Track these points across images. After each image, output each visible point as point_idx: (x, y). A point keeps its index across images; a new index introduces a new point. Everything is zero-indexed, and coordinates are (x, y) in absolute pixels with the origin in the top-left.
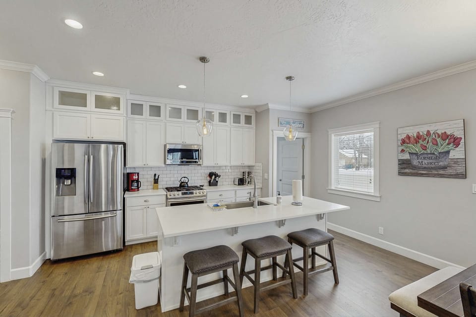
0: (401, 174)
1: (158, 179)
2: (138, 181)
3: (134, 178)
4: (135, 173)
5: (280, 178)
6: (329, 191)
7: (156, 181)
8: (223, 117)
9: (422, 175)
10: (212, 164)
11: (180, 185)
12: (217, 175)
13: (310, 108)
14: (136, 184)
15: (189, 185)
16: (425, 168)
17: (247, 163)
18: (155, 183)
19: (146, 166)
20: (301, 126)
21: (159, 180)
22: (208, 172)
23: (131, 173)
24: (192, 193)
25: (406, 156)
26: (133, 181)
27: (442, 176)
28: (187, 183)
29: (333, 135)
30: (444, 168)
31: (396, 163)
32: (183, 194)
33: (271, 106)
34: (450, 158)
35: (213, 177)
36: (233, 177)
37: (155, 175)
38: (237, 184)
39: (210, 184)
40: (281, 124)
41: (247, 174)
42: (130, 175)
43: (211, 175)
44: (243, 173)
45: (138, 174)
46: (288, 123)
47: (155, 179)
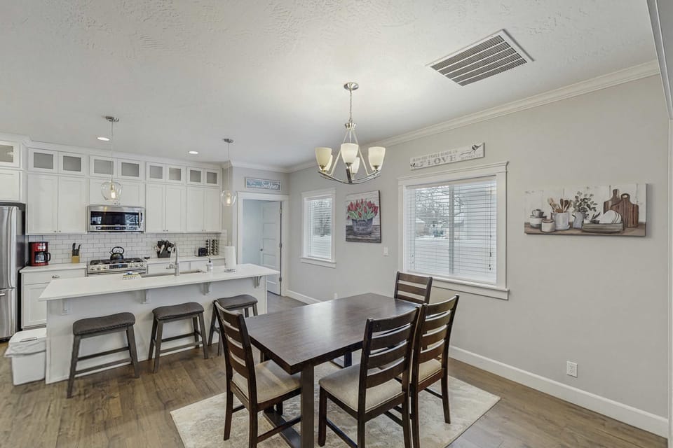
0: (348, 240)
1: (78, 250)
2: (46, 253)
3: (40, 248)
4: (43, 243)
5: (262, 248)
6: (302, 260)
7: (76, 253)
8: (177, 174)
9: (358, 240)
10: (159, 230)
11: (111, 257)
12: (168, 245)
13: (287, 167)
14: (43, 257)
15: (124, 258)
16: (360, 234)
17: (209, 229)
18: (73, 255)
19: (58, 233)
20: (276, 187)
21: (80, 252)
22: (156, 240)
23: (34, 243)
24: (126, 266)
25: (350, 223)
26: (37, 253)
27: (369, 241)
28: (121, 254)
29: (305, 199)
30: (370, 234)
31: (345, 229)
32: (111, 267)
33: (234, 164)
34: (373, 224)
35: (163, 247)
36: (194, 247)
37: (74, 244)
38: (197, 254)
39: (159, 255)
40: (248, 184)
41: (211, 243)
42: (33, 245)
43: (160, 244)
44: (207, 241)
45: (47, 244)
46: (259, 184)
47: (74, 250)
